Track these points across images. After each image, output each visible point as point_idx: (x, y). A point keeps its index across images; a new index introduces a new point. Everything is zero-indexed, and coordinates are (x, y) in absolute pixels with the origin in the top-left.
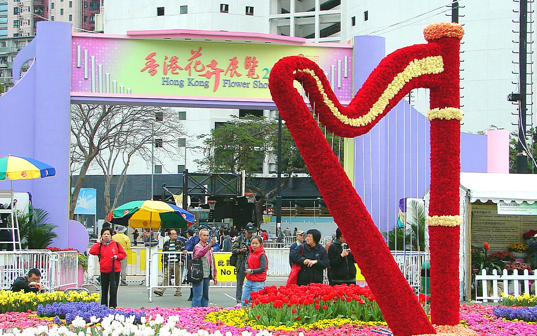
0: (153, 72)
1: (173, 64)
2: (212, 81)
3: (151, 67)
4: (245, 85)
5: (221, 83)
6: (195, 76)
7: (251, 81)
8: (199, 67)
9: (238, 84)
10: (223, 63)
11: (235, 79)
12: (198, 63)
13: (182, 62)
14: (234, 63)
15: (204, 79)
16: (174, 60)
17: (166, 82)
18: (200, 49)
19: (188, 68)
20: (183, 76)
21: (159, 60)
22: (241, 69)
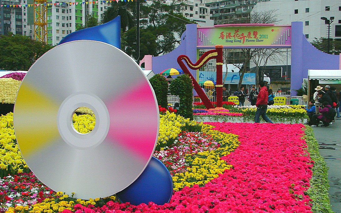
0: (223, 38)
1: (229, 35)
2: (242, 40)
3: (222, 36)
4: (253, 41)
5: (245, 40)
6: (237, 39)
7: (255, 39)
8: (238, 36)
9: (251, 41)
10: (246, 34)
11: (250, 39)
12: (238, 34)
13: (232, 34)
14: (249, 33)
15: (240, 40)
16: (230, 34)
17: (227, 41)
18: (238, 29)
19: (234, 36)
20: (232, 39)
21: (225, 34)
22: (252, 36)
